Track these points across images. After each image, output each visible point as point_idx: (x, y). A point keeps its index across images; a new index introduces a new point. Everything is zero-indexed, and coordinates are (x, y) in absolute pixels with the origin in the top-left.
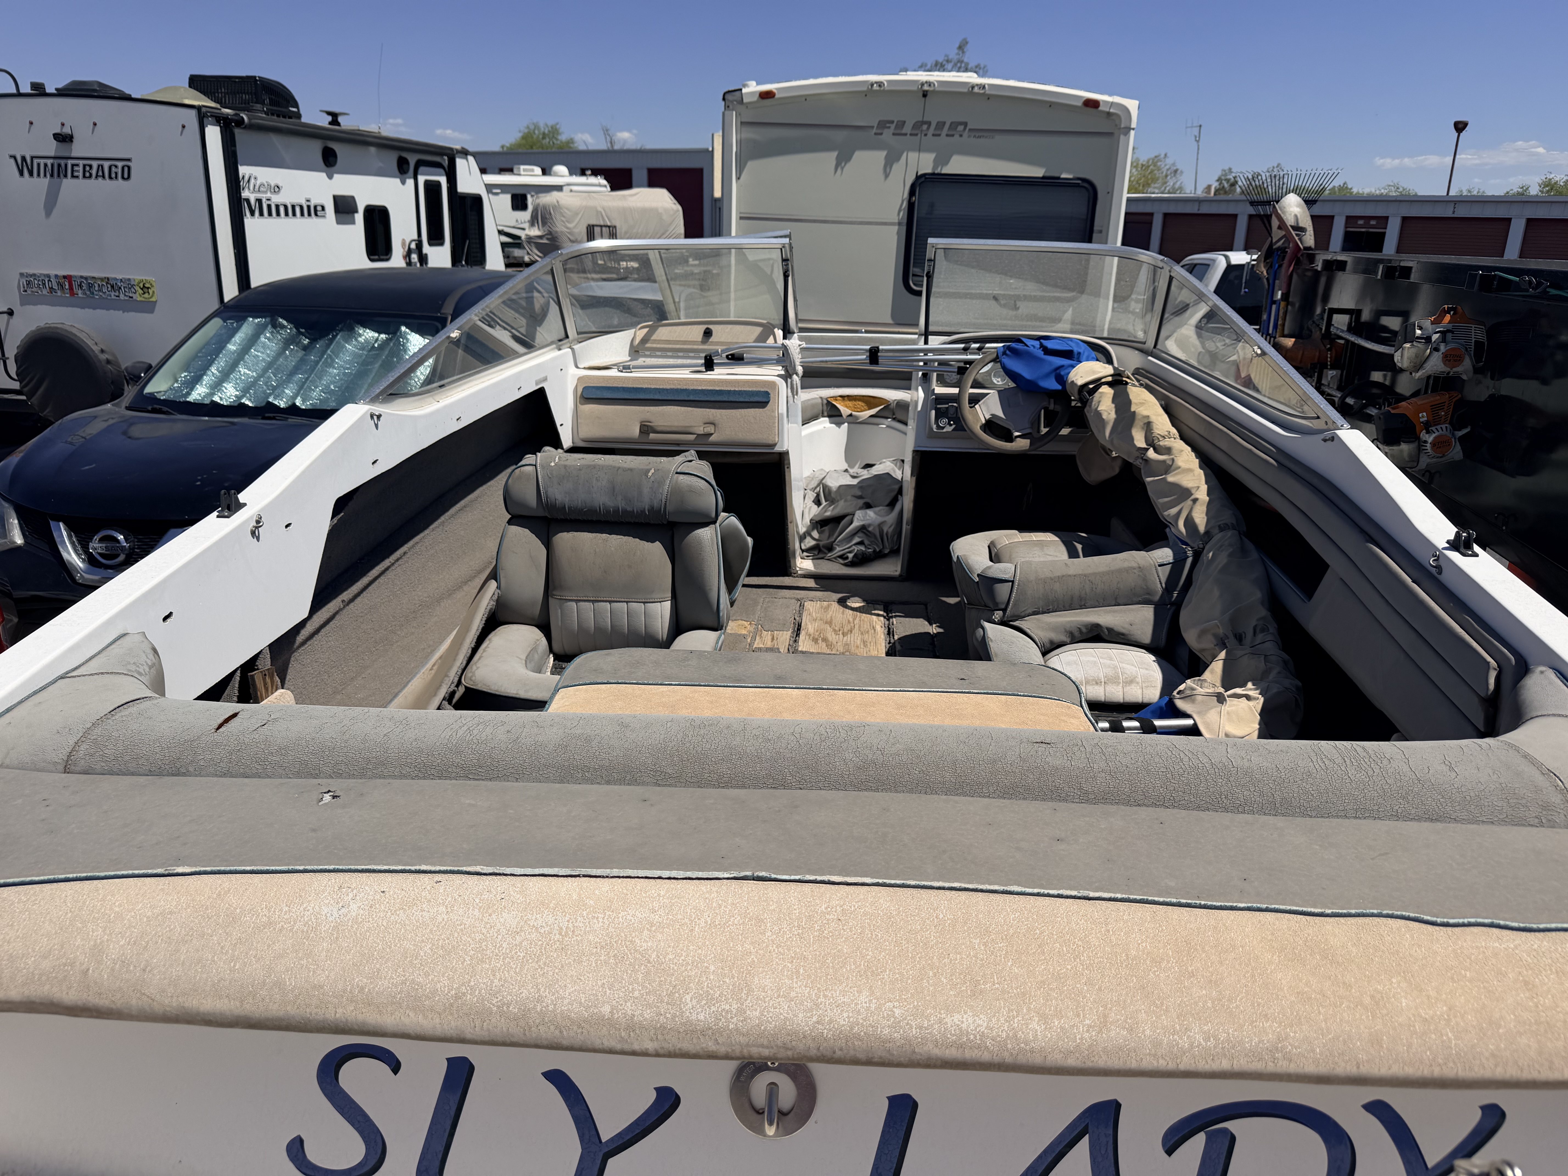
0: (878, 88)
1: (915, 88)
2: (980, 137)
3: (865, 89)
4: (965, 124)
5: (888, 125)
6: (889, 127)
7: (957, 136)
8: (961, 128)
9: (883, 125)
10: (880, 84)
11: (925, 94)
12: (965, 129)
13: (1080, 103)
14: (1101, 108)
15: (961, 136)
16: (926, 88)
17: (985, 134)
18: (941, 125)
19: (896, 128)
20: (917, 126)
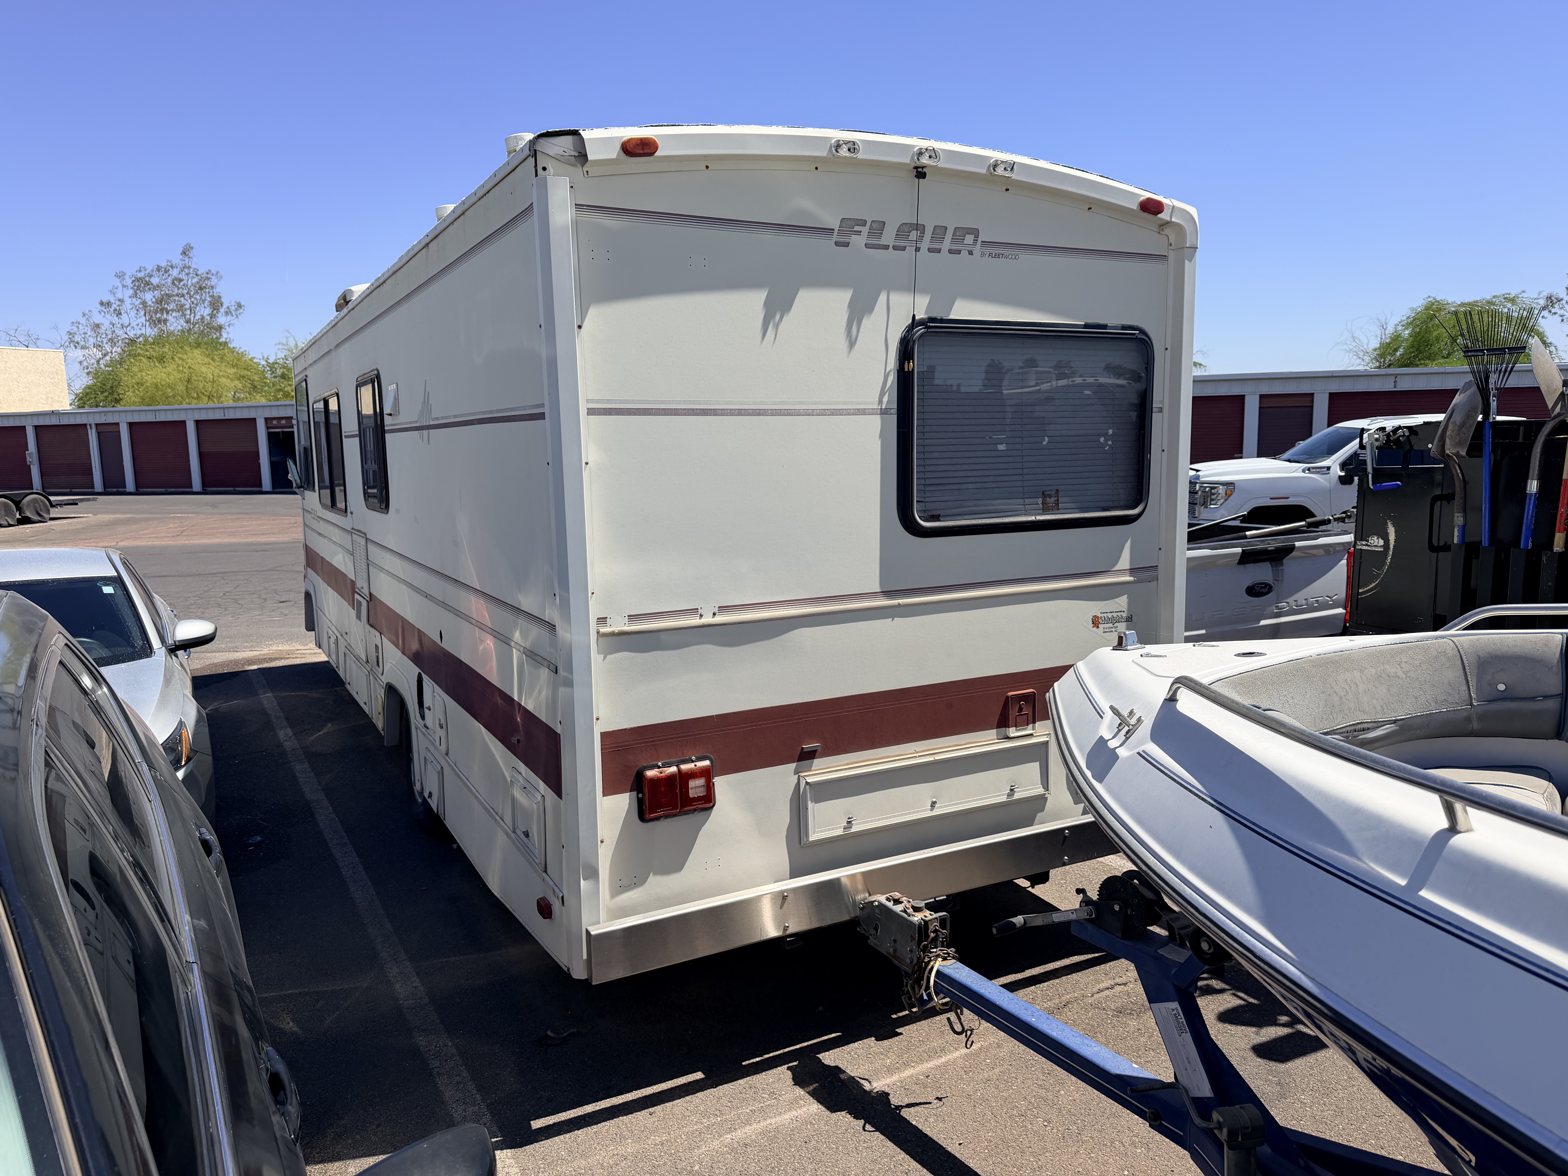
0: (848, 154)
1: (906, 160)
2: (997, 256)
3: (824, 153)
4: (975, 232)
5: (857, 228)
6: (859, 233)
7: (965, 253)
8: (969, 239)
9: (850, 225)
10: (853, 147)
11: (920, 173)
12: (976, 241)
13: (1135, 206)
14: (1163, 216)
15: (971, 253)
16: (925, 160)
17: (1006, 252)
18: (940, 232)
19: (870, 234)
20: (903, 231)
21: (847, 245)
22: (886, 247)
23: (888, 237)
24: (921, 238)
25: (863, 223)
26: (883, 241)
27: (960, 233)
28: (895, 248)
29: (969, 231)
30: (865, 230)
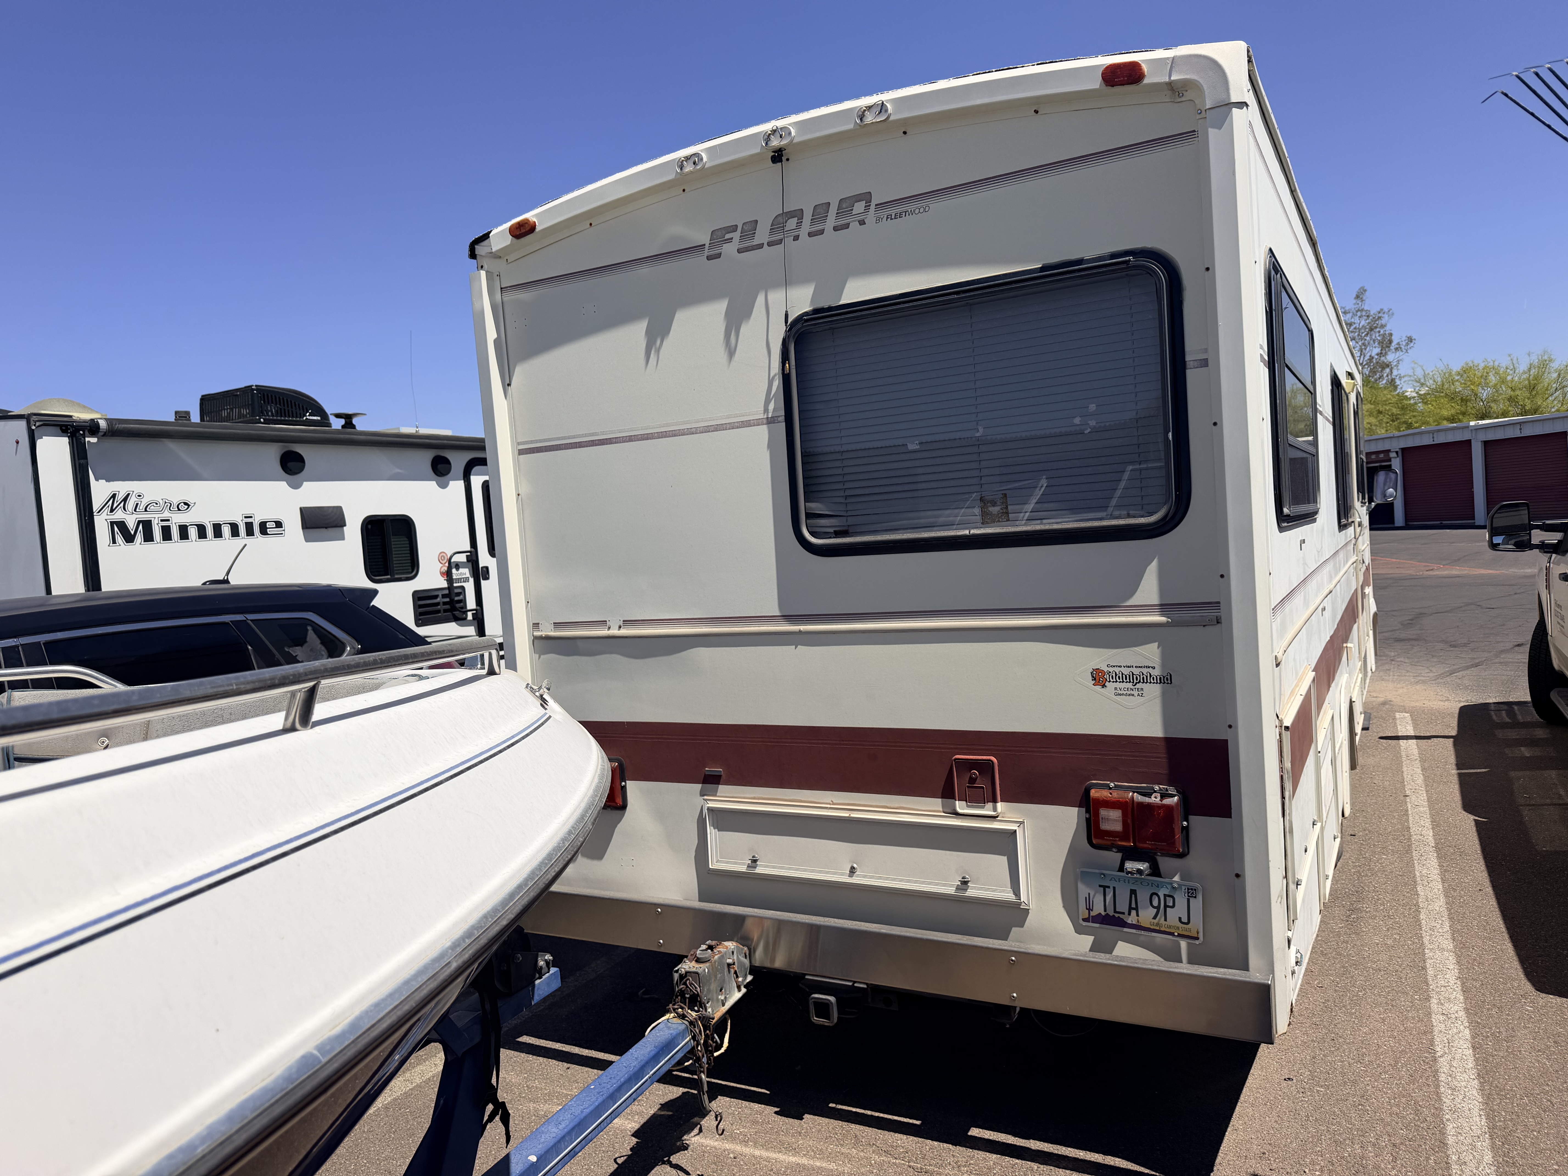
0: (694, 171)
1: (757, 150)
2: (899, 215)
6: (731, 240)
8: (859, 207)
9: (720, 236)
10: (696, 160)
11: (778, 156)
12: (867, 207)
13: (1096, 83)
14: (1144, 79)
15: (862, 223)
17: (908, 207)
18: (821, 212)
19: (743, 237)
20: (778, 225)
21: (718, 256)
22: (760, 246)
23: (762, 235)
24: (799, 224)
25: (734, 228)
26: (756, 242)
27: (846, 206)
28: (770, 244)
29: (858, 198)
30: (736, 235)
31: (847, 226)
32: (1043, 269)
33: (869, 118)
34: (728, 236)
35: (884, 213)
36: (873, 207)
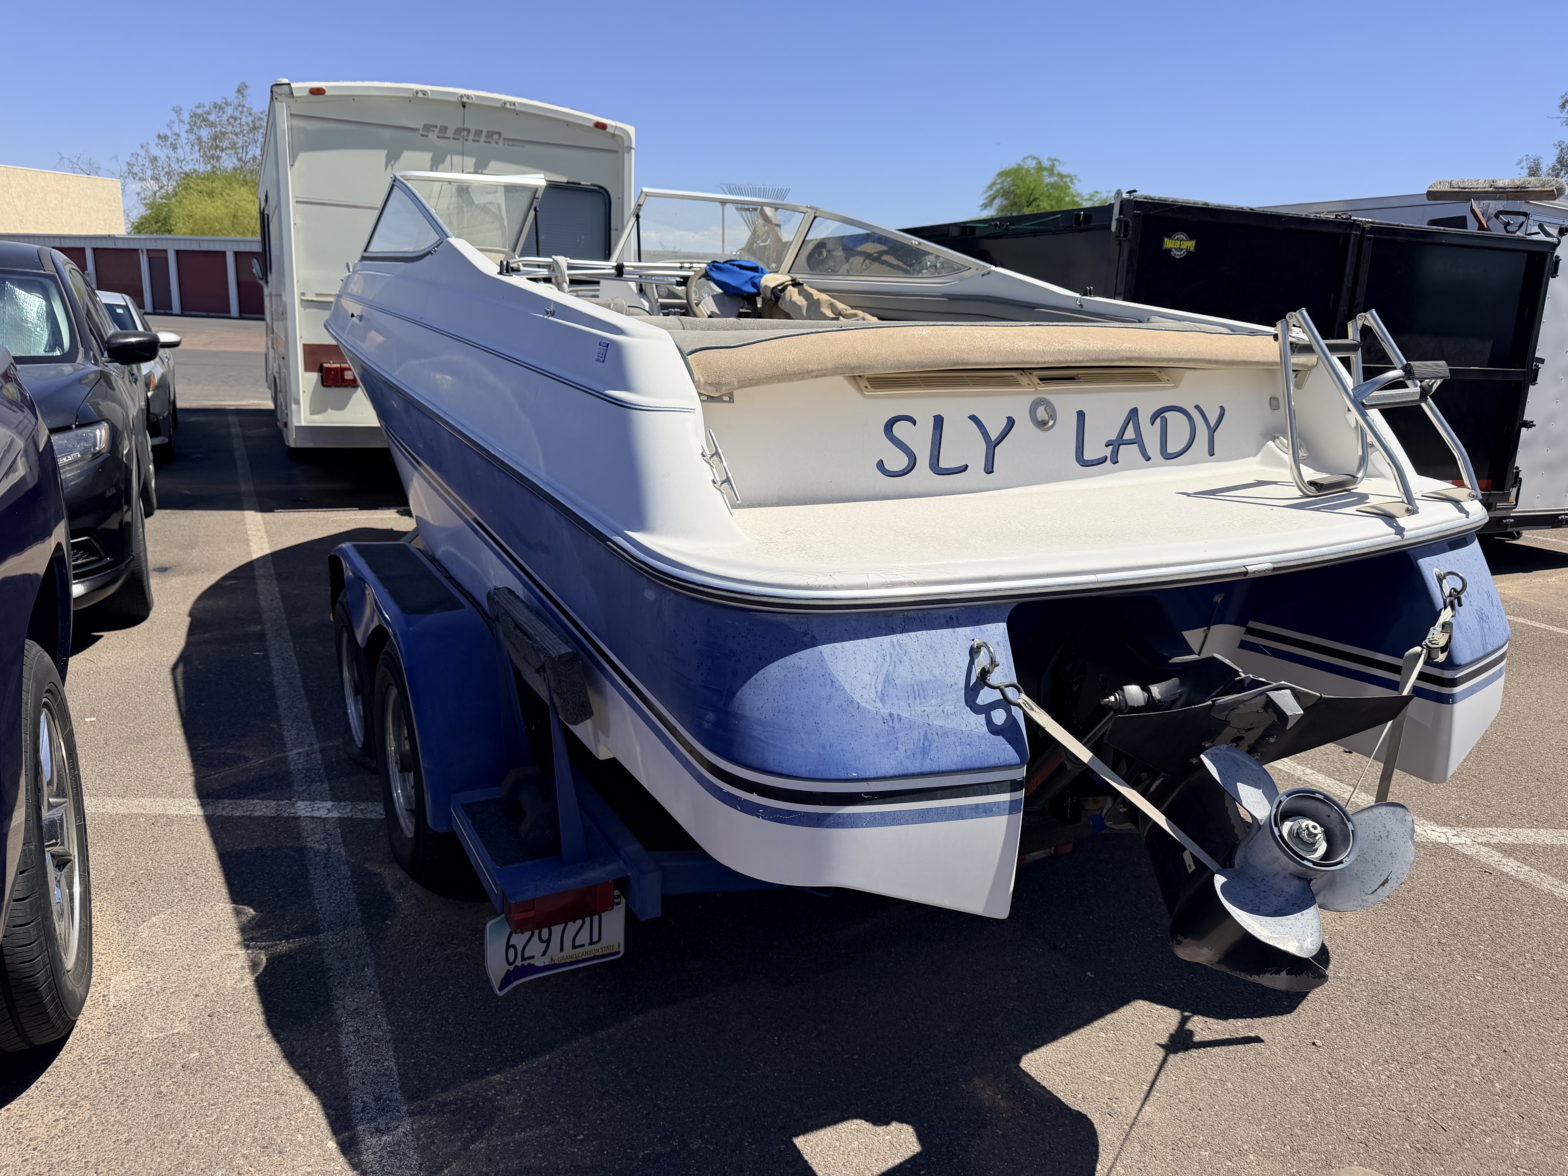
0: (423, 96)
1: (455, 99)
2: (512, 145)
3: (411, 95)
6: (434, 131)
7: (493, 143)
8: (496, 136)
9: (428, 128)
10: (424, 93)
11: (464, 105)
12: (499, 138)
13: (591, 125)
14: (608, 130)
15: (497, 143)
16: (465, 100)
17: (517, 143)
18: (479, 133)
19: (440, 131)
20: (459, 131)
21: (427, 136)
22: (449, 138)
23: (450, 133)
24: (468, 134)
25: (436, 127)
26: (447, 135)
27: (490, 134)
28: (453, 139)
29: (496, 133)
30: (437, 130)
31: (490, 142)
32: (568, 183)
33: (508, 106)
34: (432, 129)
35: (506, 143)
36: (502, 139)
